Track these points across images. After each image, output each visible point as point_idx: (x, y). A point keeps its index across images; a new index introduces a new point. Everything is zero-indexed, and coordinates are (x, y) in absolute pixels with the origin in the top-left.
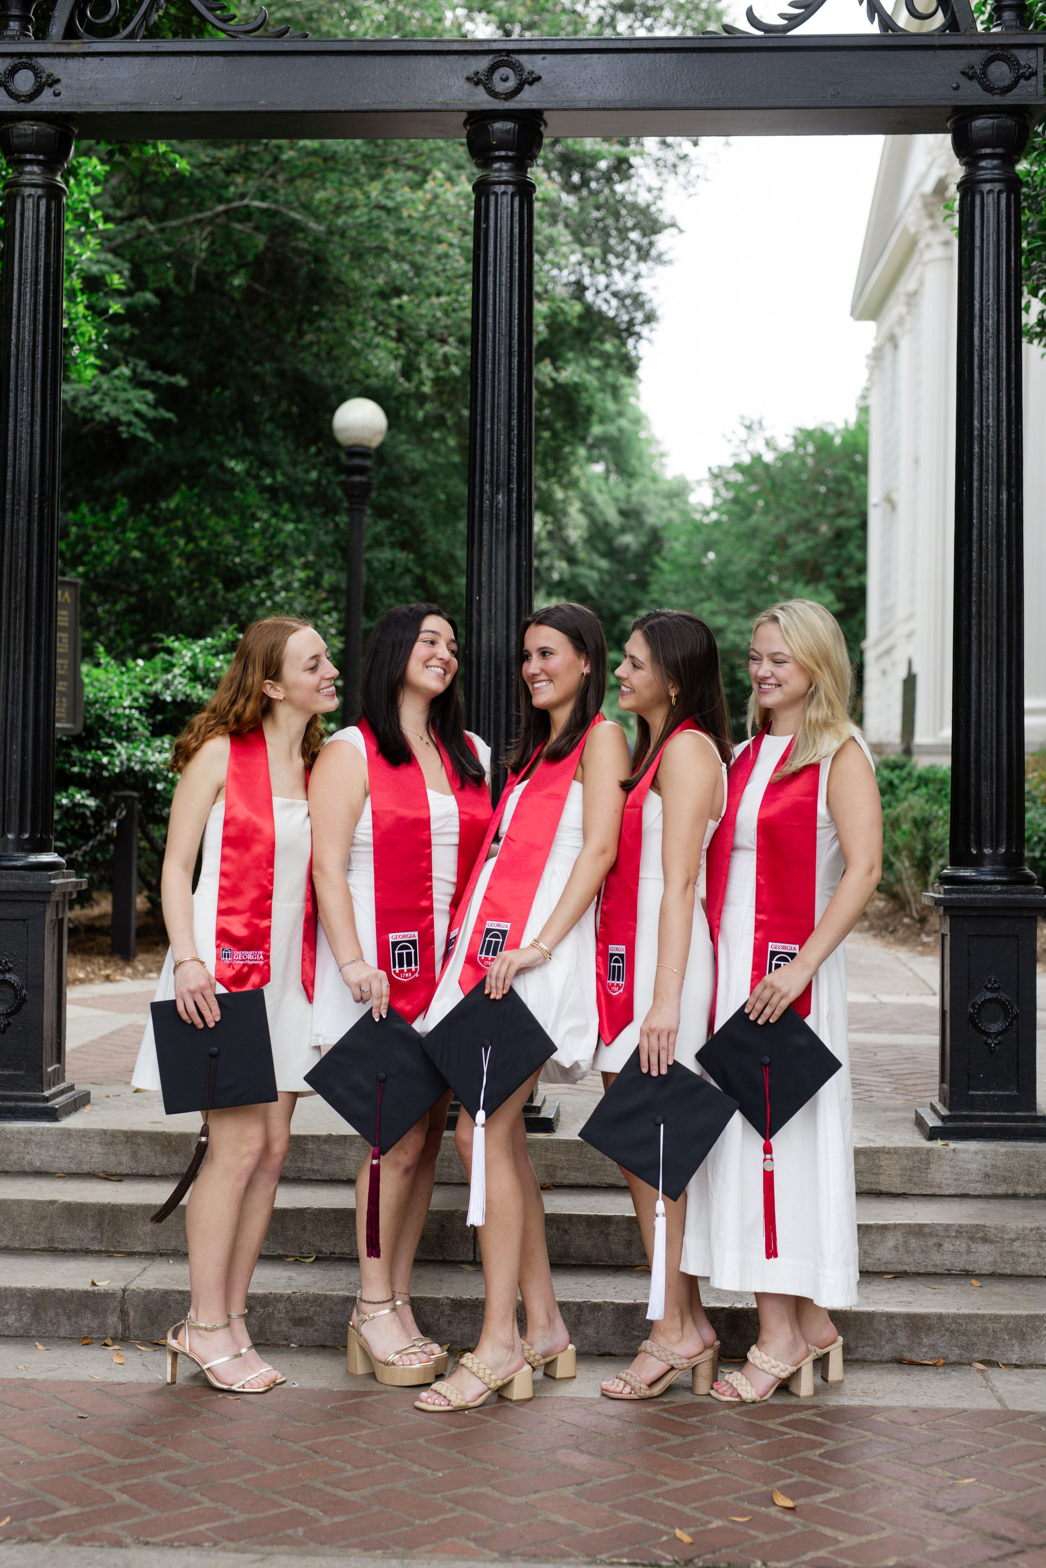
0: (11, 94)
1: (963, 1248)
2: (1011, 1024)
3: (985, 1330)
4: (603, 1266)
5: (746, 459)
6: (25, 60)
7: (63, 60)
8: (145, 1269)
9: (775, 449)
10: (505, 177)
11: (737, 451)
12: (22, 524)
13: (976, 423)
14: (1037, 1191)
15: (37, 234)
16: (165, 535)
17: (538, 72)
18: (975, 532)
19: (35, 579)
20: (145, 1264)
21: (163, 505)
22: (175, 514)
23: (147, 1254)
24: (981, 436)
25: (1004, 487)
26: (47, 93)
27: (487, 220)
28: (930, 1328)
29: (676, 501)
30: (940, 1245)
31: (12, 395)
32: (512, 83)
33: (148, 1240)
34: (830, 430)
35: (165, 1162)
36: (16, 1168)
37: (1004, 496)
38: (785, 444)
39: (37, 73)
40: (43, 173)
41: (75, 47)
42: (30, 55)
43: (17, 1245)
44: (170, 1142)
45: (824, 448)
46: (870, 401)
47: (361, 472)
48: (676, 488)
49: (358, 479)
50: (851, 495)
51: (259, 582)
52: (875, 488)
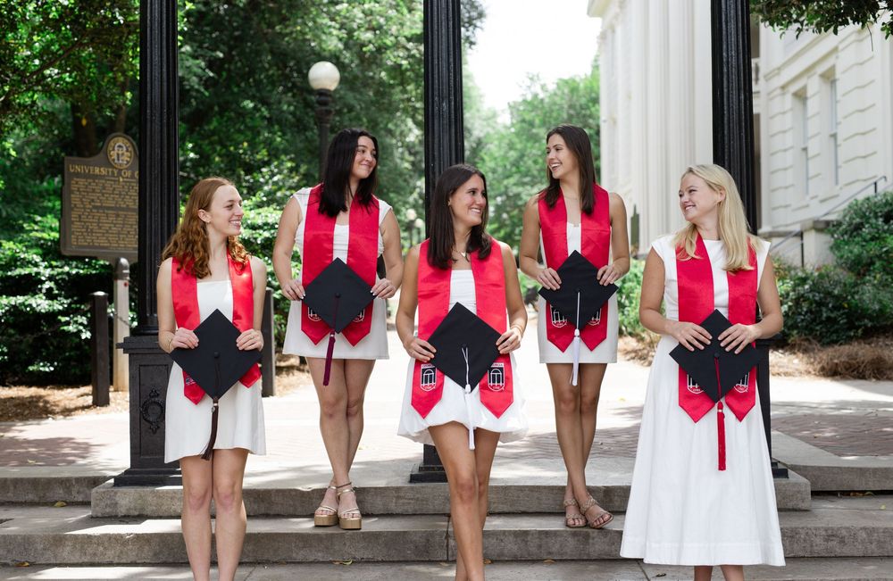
4: (525, 560)
5: (529, 98)
8: (251, 573)
9: (547, 91)
11: (524, 93)
12: (157, 127)
13: (724, 54)
16: (209, 144)
19: (166, 160)
20: (250, 569)
21: (206, 128)
22: (213, 133)
23: (251, 563)
24: (728, 62)
29: (491, 122)
33: (251, 555)
34: (577, 79)
35: (256, 507)
36: (166, 514)
37: (742, 97)
38: (552, 87)
43: (171, 560)
44: (259, 496)
45: (574, 90)
46: (599, 63)
47: (325, 104)
48: (490, 114)
49: (324, 108)
50: (591, 116)
51: (264, 170)
52: (603, 111)
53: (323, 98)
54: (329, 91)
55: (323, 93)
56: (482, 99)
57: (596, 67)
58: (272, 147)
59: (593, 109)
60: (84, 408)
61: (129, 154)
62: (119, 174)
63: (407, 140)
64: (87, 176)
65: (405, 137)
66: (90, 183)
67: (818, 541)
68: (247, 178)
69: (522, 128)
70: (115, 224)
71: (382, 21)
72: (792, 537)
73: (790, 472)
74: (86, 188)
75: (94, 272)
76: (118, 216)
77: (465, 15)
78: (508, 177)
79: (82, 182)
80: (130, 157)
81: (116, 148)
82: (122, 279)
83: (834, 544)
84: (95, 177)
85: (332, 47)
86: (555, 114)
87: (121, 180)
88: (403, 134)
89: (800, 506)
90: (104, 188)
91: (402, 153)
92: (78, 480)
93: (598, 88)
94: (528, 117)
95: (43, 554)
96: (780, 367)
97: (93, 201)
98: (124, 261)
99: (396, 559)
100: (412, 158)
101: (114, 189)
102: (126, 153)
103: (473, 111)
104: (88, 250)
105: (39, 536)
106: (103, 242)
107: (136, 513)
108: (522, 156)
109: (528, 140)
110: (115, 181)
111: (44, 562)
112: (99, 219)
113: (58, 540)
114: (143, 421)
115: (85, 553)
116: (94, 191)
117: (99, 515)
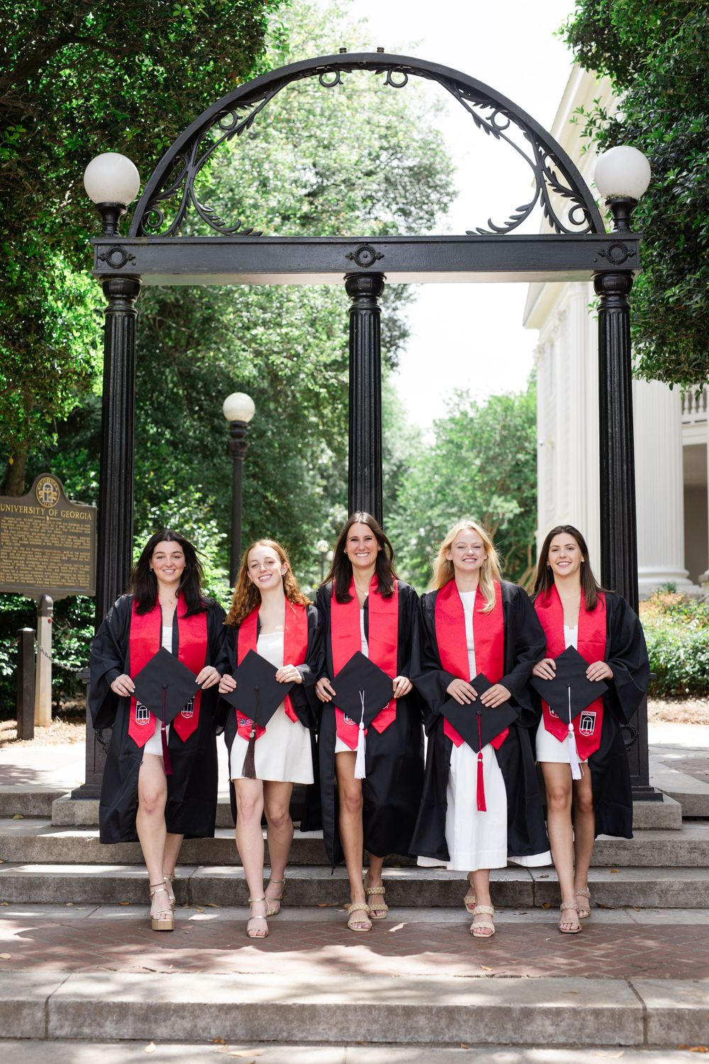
0: (111, 265)
1: (613, 853)
2: (635, 740)
3: (626, 890)
5: (457, 415)
6: (117, 247)
7: (137, 247)
9: (477, 410)
10: (365, 306)
11: (452, 411)
12: (116, 485)
14: (651, 826)
15: (123, 335)
17: (383, 253)
18: (610, 486)
24: (612, 437)
25: (625, 463)
26: (129, 263)
27: (357, 328)
28: (598, 889)
29: (414, 442)
30: (602, 852)
31: (110, 419)
32: (369, 259)
34: (512, 397)
38: (482, 405)
39: (124, 253)
40: (125, 304)
41: (144, 240)
42: (119, 245)
45: (508, 409)
46: (537, 378)
47: (240, 436)
48: (413, 434)
49: (238, 440)
50: (527, 439)
51: (171, 501)
52: (541, 433)
53: (237, 430)
54: (244, 423)
55: (237, 425)
56: (405, 416)
57: (533, 383)
58: (179, 475)
59: (529, 431)
60: (11, 741)
61: (56, 494)
62: (46, 513)
63: (320, 462)
64: (16, 515)
65: (317, 458)
66: (19, 522)
67: (683, 853)
68: (153, 509)
69: (449, 452)
70: (41, 562)
71: (300, 349)
72: (659, 849)
73: (665, 796)
74: (15, 526)
75: (16, 609)
76: (43, 554)
77: (386, 334)
78: (432, 507)
79: (11, 520)
80: (57, 497)
81: (44, 488)
82: (46, 616)
83: (696, 855)
84: (24, 516)
85: (246, 373)
86: (486, 435)
87: (48, 518)
88: (314, 457)
89: (672, 826)
90: (32, 526)
91: (314, 477)
92: (34, 796)
93: (536, 406)
94: (455, 437)
95: (15, 854)
96: (699, 715)
97: (21, 539)
98: (49, 599)
99: (319, 863)
100: (324, 483)
101: (41, 528)
102: (53, 493)
103: (394, 429)
104: (14, 587)
105: (12, 838)
106: (28, 579)
107: (91, 823)
108: (449, 482)
109: (456, 465)
110: (42, 520)
111: (15, 860)
112: (26, 557)
113: (28, 842)
114: (97, 742)
115: (51, 854)
116: (22, 529)
117: (59, 824)
